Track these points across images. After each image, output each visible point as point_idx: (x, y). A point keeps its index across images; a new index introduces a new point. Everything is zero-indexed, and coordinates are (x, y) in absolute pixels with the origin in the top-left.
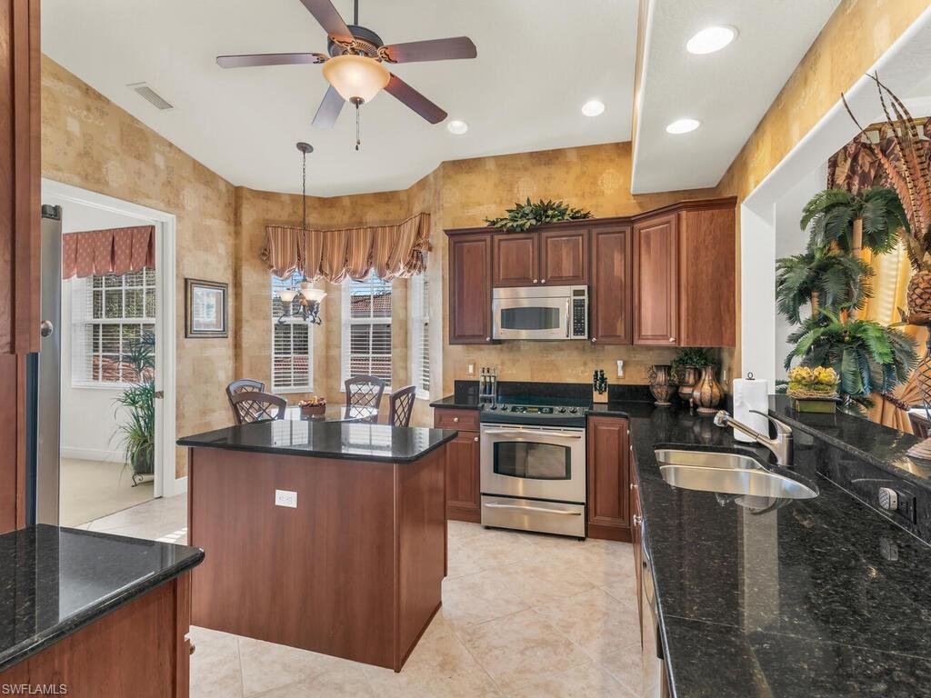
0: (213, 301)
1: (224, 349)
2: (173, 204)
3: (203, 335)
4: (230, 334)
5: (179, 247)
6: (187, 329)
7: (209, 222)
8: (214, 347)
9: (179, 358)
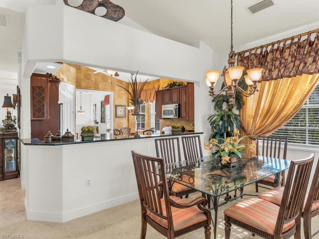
0: (122, 110)
1: (125, 121)
2: (113, 89)
3: (120, 117)
4: (127, 117)
5: (114, 98)
6: (116, 116)
7: (121, 92)
8: (122, 120)
9: (114, 122)
